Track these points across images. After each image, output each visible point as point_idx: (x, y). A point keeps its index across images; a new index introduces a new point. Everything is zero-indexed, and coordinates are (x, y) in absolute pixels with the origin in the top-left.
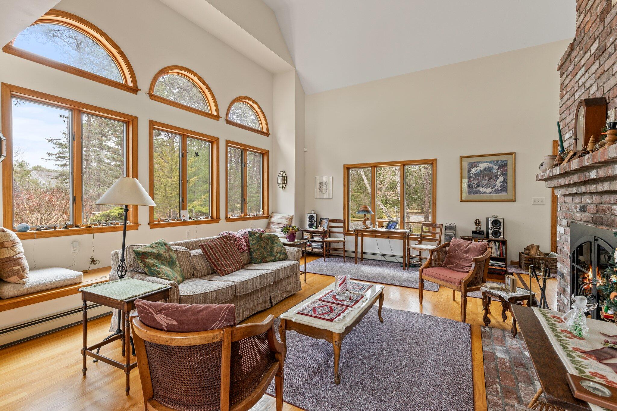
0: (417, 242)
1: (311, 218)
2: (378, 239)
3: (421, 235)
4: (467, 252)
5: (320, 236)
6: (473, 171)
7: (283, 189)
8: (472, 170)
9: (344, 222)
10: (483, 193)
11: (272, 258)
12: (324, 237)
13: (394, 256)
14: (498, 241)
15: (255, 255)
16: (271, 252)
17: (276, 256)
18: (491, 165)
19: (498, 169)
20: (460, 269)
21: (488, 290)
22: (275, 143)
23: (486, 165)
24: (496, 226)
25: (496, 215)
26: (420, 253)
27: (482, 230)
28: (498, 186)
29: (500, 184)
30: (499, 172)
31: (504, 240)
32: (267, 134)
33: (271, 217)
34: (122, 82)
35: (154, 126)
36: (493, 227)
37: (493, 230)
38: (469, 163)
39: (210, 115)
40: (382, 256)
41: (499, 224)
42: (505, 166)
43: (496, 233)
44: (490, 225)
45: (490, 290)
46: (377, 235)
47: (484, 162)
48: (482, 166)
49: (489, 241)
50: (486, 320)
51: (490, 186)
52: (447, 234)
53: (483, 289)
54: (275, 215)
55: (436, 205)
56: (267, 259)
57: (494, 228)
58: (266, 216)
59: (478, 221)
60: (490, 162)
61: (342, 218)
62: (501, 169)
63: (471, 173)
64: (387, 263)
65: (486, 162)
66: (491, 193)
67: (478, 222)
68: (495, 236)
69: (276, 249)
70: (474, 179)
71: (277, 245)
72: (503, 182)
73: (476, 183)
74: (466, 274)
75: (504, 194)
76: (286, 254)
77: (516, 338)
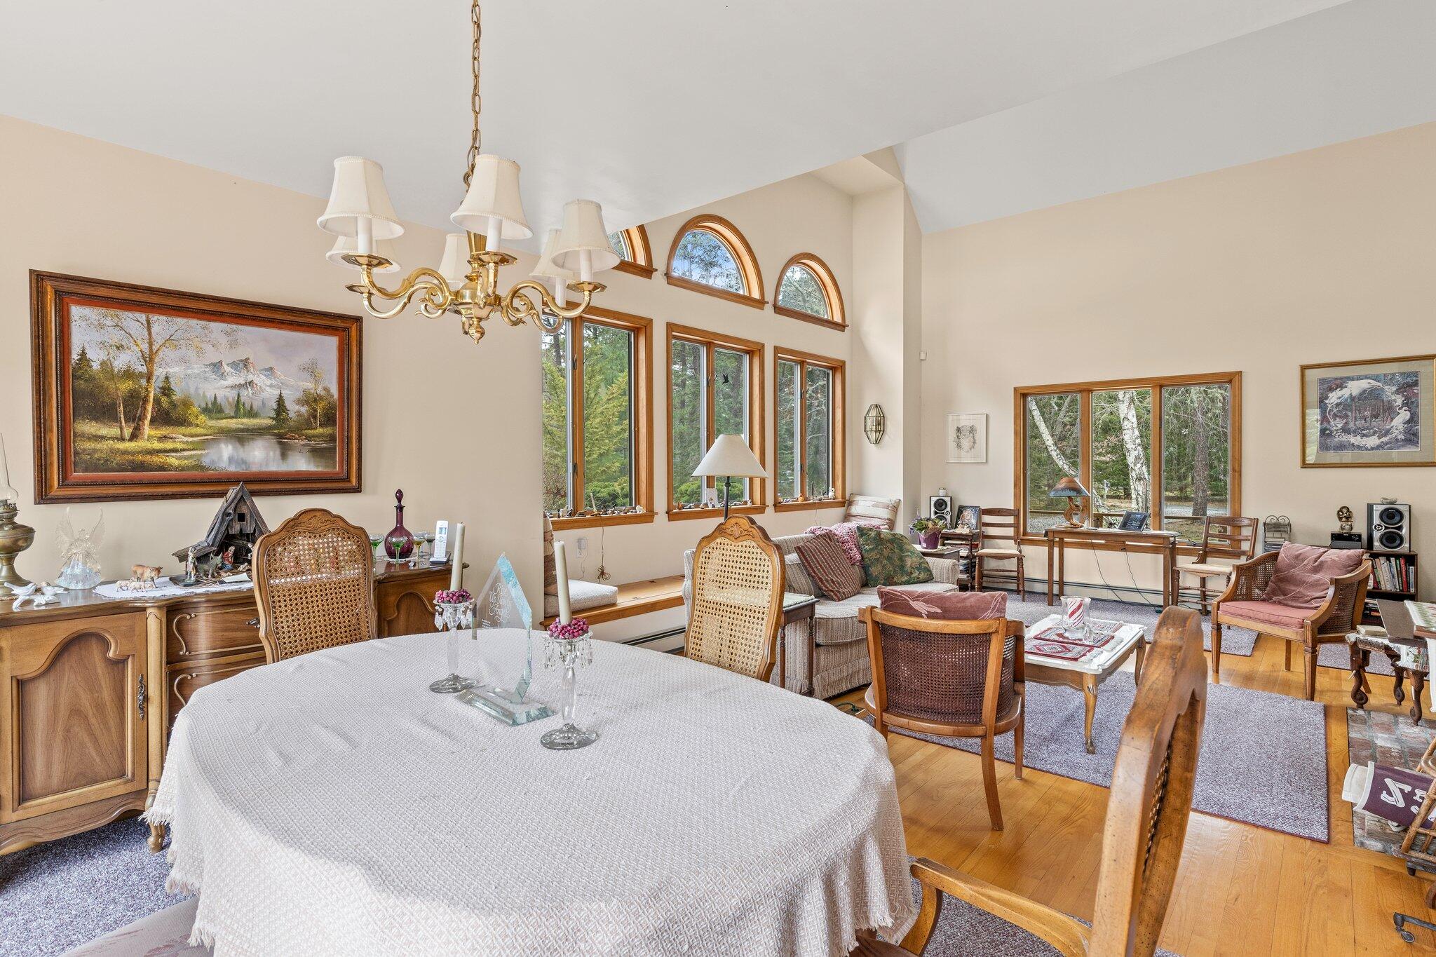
0: (1195, 559)
1: (940, 505)
2: (1098, 552)
3: (1206, 544)
4: (1316, 570)
5: (961, 544)
6: (1334, 398)
7: (877, 442)
8: (1330, 395)
9: (1017, 516)
10: (1359, 447)
11: (906, 578)
12: (973, 547)
13: (1138, 591)
14: (1397, 556)
15: (875, 570)
16: (902, 567)
17: (911, 573)
18: (1379, 384)
19: (1397, 392)
20: (1301, 602)
21: (1362, 638)
22: (859, 345)
23: (1364, 384)
24: (1389, 521)
25: (1391, 497)
26: (1203, 581)
27: (1354, 531)
28: (1397, 432)
29: (1401, 427)
30: (1399, 400)
31: (1412, 553)
32: (841, 327)
33: (850, 503)
34: (628, 258)
35: (674, 333)
36: (1383, 524)
37: (1383, 531)
38: (1322, 381)
39: (747, 300)
40: (1110, 591)
41: (1397, 518)
42: (1415, 386)
43: (1392, 538)
44: (1376, 520)
45: (1367, 638)
46: (1095, 544)
47: (1359, 378)
48: (1355, 388)
49: (1375, 556)
50: (1358, 697)
51: (1375, 432)
52: (1268, 540)
53: (1351, 637)
54: (858, 498)
55: (1240, 475)
56: (895, 579)
57: (1386, 528)
58: (841, 502)
59: (1345, 511)
60: (1376, 378)
61: (1010, 505)
62: (1402, 392)
63: (1327, 402)
64: (1121, 606)
65: (1366, 377)
66: (1378, 447)
67: (1345, 514)
68: (1390, 545)
69: (909, 562)
70: (1335, 416)
71: (909, 554)
72: (1408, 422)
73: (1340, 426)
74: (1315, 612)
75: (1409, 449)
76: (928, 570)
77: (1421, 726)
